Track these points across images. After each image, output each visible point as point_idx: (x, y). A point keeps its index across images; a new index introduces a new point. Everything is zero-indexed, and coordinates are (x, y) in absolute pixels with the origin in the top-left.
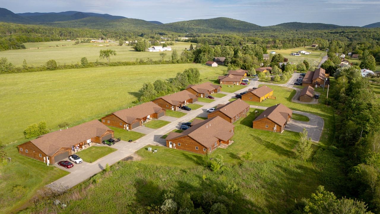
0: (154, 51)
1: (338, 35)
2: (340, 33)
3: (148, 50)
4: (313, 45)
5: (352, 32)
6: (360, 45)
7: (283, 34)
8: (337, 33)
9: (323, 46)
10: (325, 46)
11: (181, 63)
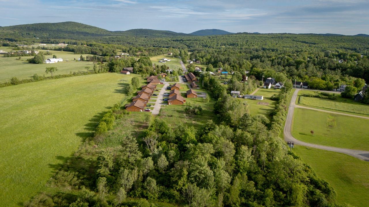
0: (50, 63)
1: (179, 42)
2: (180, 40)
3: (45, 62)
4: (169, 53)
5: (188, 40)
6: (198, 54)
7: (136, 41)
8: (178, 41)
9: (176, 54)
10: (177, 55)
11: (101, 73)
